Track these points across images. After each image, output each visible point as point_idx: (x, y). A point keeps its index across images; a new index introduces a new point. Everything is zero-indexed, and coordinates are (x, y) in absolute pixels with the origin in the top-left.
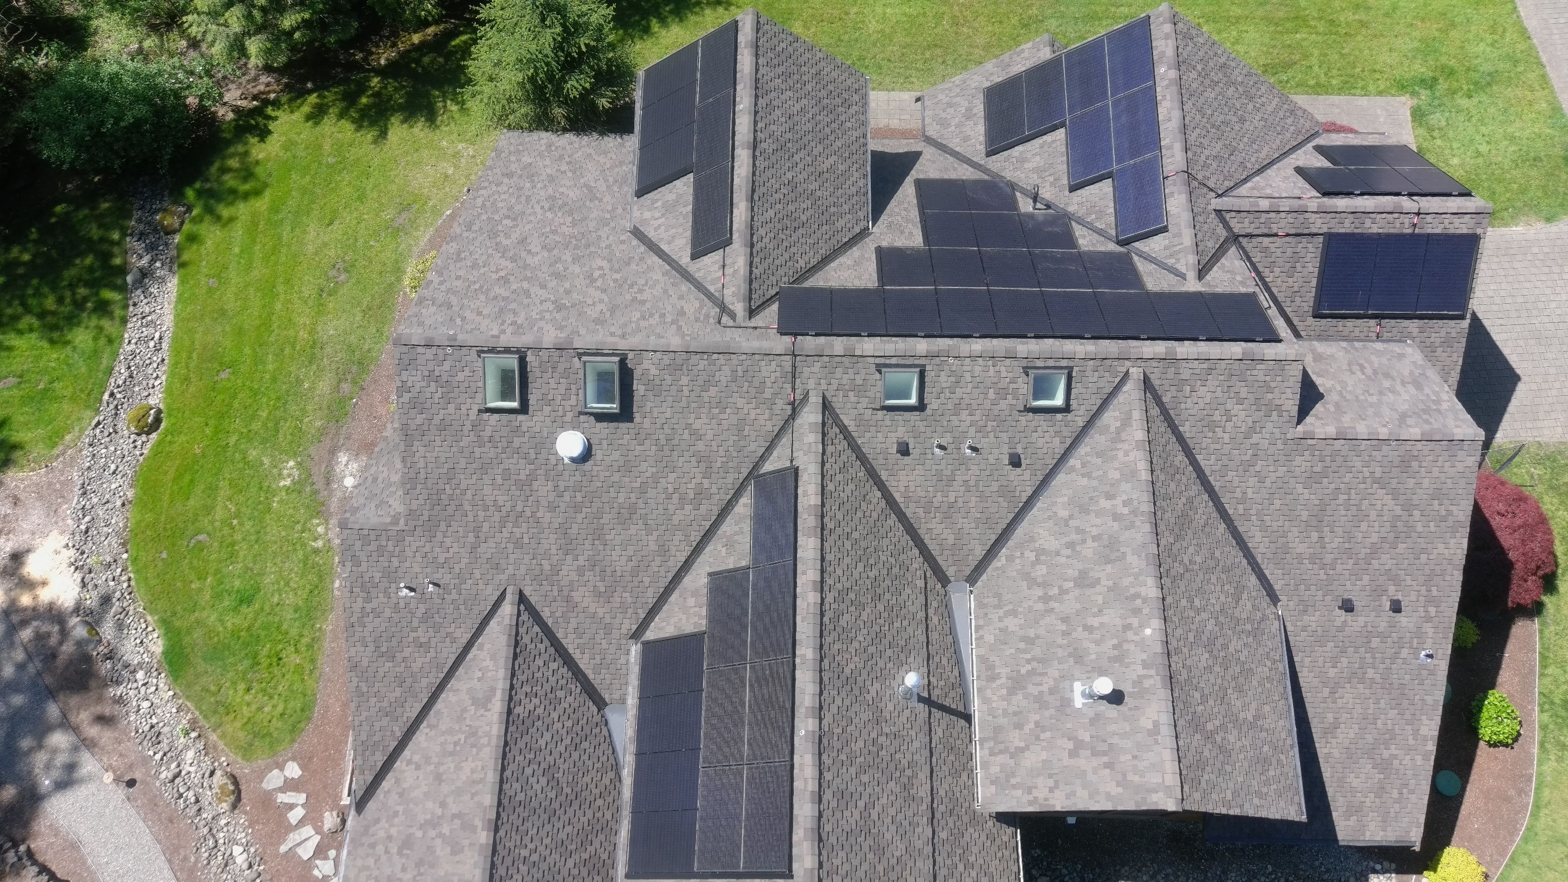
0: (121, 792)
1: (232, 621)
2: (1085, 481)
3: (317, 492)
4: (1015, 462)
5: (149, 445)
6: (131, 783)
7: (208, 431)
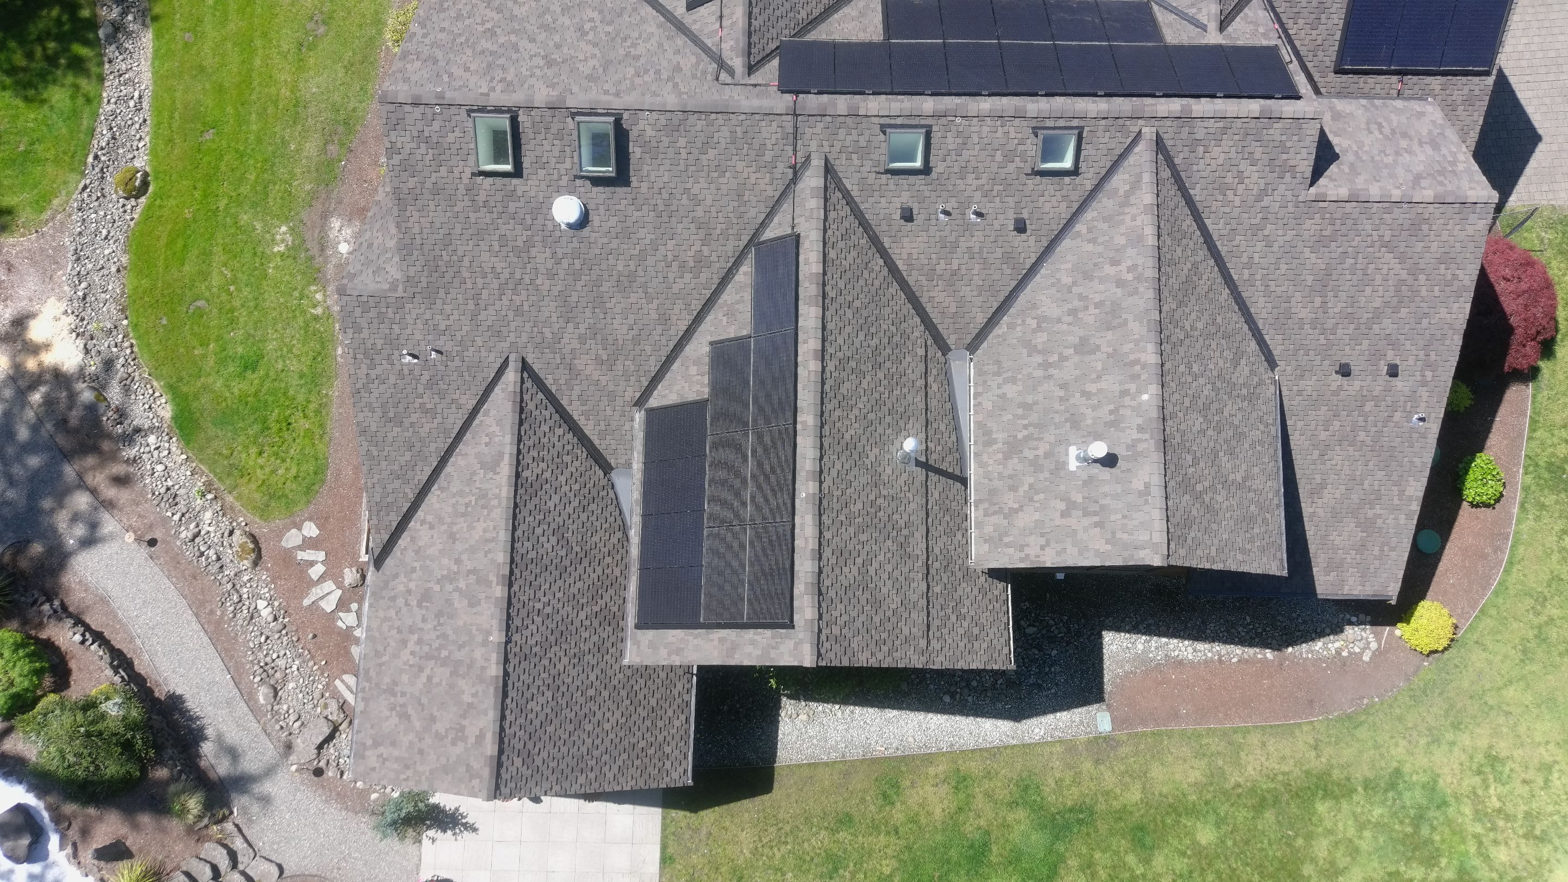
0: (144, 551)
1: (238, 387)
2: (1090, 247)
3: (312, 258)
4: (1021, 227)
5: (139, 210)
6: (152, 543)
7: (197, 194)
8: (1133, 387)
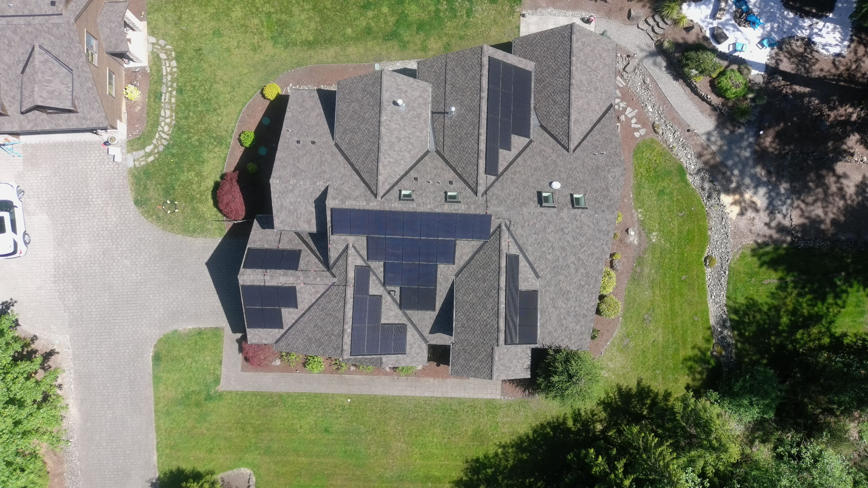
0: (691, 128)
1: (665, 184)
2: (396, 170)
3: (643, 230)
4: (416, 179)
5: (707, 252)
6: (689, 131)
7: (686, 255)
8: (388, 122)
